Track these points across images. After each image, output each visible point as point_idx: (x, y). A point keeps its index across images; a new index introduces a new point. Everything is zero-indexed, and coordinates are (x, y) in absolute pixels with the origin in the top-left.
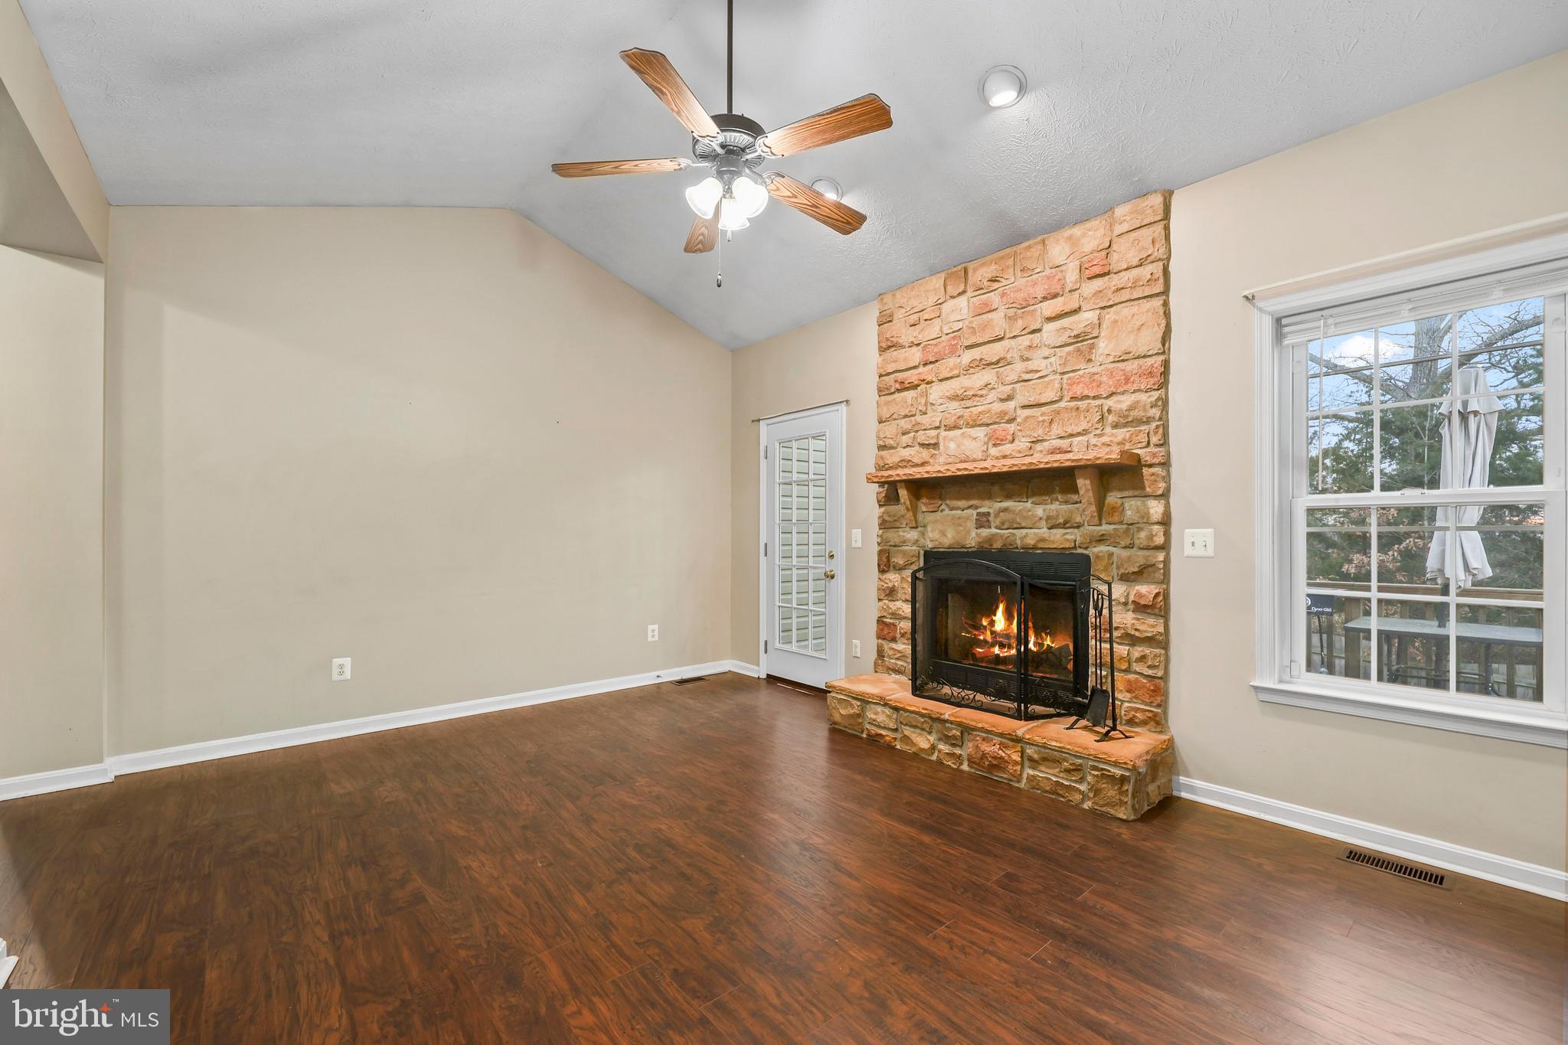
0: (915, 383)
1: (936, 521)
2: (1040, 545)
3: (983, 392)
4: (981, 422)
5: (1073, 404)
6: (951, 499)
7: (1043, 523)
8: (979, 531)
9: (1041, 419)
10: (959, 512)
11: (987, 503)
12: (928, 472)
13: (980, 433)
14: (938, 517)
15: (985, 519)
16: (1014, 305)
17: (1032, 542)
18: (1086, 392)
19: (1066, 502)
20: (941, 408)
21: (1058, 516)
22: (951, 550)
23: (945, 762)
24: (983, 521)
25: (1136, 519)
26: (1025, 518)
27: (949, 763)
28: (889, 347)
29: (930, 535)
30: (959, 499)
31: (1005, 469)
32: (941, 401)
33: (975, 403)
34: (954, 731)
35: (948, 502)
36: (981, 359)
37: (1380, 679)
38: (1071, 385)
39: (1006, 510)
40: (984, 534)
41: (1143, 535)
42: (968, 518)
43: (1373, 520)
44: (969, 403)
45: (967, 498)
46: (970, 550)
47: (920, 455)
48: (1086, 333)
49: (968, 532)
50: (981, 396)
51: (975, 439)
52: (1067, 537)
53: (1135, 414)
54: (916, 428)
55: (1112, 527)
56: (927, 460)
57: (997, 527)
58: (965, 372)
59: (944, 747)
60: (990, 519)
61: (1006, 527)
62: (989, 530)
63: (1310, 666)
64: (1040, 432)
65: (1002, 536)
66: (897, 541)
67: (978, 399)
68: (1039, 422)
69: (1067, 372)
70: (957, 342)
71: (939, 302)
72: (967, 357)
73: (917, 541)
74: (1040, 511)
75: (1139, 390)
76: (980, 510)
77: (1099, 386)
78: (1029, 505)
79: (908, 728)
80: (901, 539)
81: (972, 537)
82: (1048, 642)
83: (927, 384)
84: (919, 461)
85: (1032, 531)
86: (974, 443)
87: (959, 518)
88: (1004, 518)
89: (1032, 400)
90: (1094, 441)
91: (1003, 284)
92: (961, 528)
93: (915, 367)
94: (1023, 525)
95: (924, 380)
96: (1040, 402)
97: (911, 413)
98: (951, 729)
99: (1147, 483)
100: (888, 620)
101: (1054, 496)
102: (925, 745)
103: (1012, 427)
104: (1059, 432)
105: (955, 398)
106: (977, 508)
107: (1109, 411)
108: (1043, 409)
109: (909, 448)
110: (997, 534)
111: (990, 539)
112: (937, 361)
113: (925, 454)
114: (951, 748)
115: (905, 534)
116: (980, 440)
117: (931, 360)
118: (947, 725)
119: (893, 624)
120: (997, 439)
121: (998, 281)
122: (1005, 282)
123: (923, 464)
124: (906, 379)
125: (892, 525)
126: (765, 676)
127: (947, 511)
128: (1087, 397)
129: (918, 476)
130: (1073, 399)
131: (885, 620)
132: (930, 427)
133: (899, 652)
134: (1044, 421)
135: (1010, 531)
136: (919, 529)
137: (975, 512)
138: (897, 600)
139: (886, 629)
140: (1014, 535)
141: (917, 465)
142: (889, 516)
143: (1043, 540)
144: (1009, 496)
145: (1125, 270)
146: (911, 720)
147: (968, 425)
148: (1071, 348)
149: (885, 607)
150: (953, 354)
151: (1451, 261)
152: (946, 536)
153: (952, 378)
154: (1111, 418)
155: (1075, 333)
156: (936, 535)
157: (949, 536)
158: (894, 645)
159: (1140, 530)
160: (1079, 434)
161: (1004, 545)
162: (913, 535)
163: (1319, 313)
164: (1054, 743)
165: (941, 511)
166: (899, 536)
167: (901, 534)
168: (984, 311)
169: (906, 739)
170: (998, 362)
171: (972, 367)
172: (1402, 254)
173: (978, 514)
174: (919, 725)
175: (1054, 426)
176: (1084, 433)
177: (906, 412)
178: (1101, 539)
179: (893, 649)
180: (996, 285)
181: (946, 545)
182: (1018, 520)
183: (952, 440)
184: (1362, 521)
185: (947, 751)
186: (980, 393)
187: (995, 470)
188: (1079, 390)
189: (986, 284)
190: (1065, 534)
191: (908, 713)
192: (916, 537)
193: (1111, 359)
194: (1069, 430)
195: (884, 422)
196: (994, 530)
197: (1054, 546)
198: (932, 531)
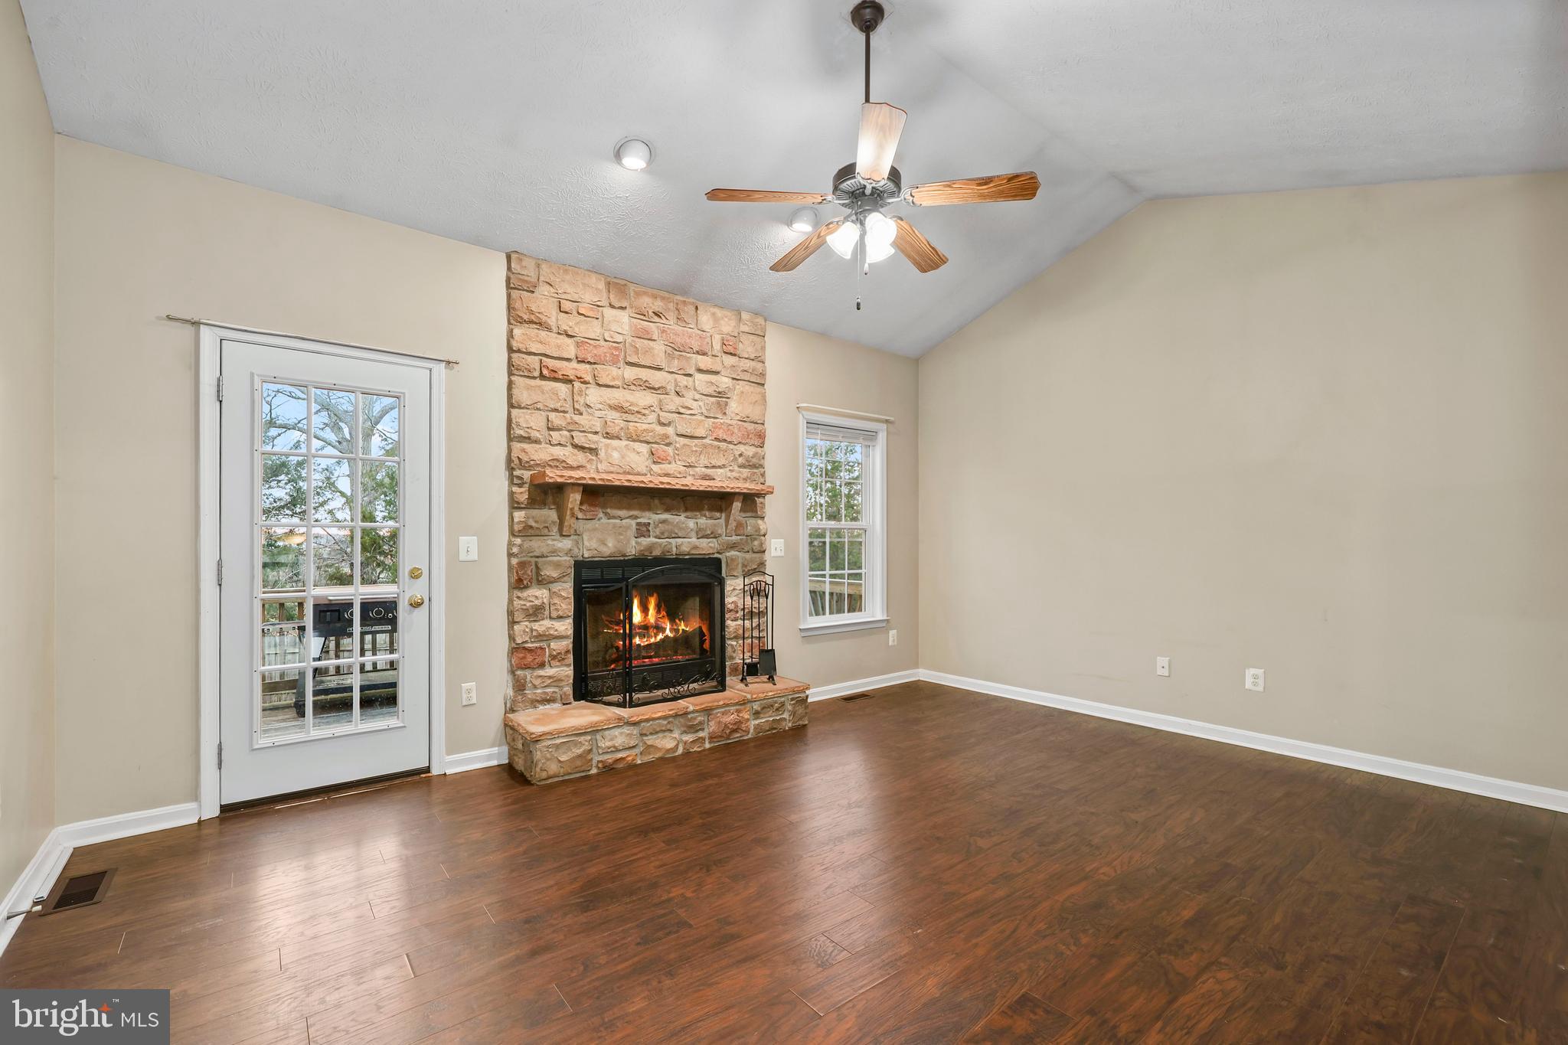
0: (572, 377)
1: (595, 529)
2: (693, 552)
3: (646, 412)
4: (644, 439)
5: (716, 443)
6: (611, 508)
7: (693, 534)
8: (639, 540)
9: (694, 449)
10: (618, 521)
11: (647, 514)
12: (629, 481)
13: (644, 449)
14: (597, 525)
15: (645, 529)
16: (673, 345)
17: (687, 550)
18: (725, 437)
19: (711, 518)
20: (598, 414)
21: (706, 528)
22: (612, 559)
23: (691, 750)
24: (643, 530)
25: (753, 532)
26: (681, 529)
27: (695, 749)
28: (532, 322)
29: (586, 543)
30: (620, 508)
31: (701, 489)
32: (601, 406)
33: (636, 420)
34: (699, 718)
35: (609, 510)
36: (646, 381)
37: (831, 613)
38: (714, 428)
39: (664, 522)
40: (644, 543)
41: (756, 543)
42: (628, 527)
43: (828, 534)
44: (630, 417)
45: (629, 508)
46: (630, 558)
47: (574, 457)
48: (725, 393)
49: (628, 541)
50: (644, 415)
51: (638, 453)
52: (710, 544)
53: (754, 460)
54: (572, 428)
55: (739, 537)
56: (584, 464)
57: (656, 537)
58: (625, 386)
59: (689, 738)
60: (650, 529)
61: (666, 535)
62: (648, 539)
63: (811, 615)
64: (693, 459)
65: (660, 545)
66: (545, 550)
67: (640, 416)
68: (693, 451)
69: (710, 417)
70: (619, 355)
71: (598, 303)
72: (630, 373)
73: (570, 550)
74: (691, 524)
75: (753, 445)
76: (639, 520)
77: (732, 435)
78: (682, 518)
79: (650, 737)
80: (550, 549)
81: (633, 547)
82: (682, 627)
83: (582, 383)
84: (575, 464)
85: (685, 539)
86: (637, 457)
87: (621, 527)
88: (663, 529)
89: (689, 431)
90: (729, 474)
91: (662, 322)
92: (622, 537)
93: (568, 360)
94: (680, 535)
95: (581, 378)
96: (695, 435)
97: (562, 409)
98: (695, 718)
99: (758, 509)
100: (530, 645)
101: (704, 512)
102: (670, 744)
103: (670, 450)
104: (706, 462)
105: (619, 408)
106: (636, 517)
107: (741, 455)
108: (696, 441)
109: (559, 447)
110: (656, 543)
111: (650, 548)
112: (595, 363)
113: (580, 458)
114: (694, 735)
115: (555, 542)
116: (644, 455)
117: (589, 360)
118: (689, 716)
119: (541, 648)
120: (659, 457)
121: (660, 317)
122: (664, 321)
123: (579, 467)
124: (560, 369)
125: (538, 532)
126: (216, 812)
127: (604, 520)
128: (725, 441)
129: (617, 483)
130: (716, 439)
131: (526, 645)
132: (590, 430)
133: (550, 677)
134: (696, 451)
135: (667, 540)
136: (572, 537)
137: (633, 523)
138: (543, 619)
139: (528, 655)
140: (670, 543)
141: (572, 468)
142: (536, 522)
143: (696, 547)
144: (668, 510)
145: (746, 358)
146: (655, 727)
147: (630, 438)
148: (713, 399)
149: (527, 630)
150: (614, 364)
151: (844, 419)
152: (606, 545)
153: (612, 387)
154: (741, 460)
155: (720, 390)
156: (594, 544)
157: (610, 545)
158: (541, 672)
159: (755, 539)
160: (720, 467)
161: (663, 553)
162: (566, 544)
163: (817, 426)
164: (770, 694)
165: (599, 520)
166: (548, 545)
167: (550, 542)
168: (644, 337)
169: (649, 748)
170: (659, 388)
171: (635, 385)
172: (852, 412)
173: (638, 524)
174: (663, 729)
175: (702, 457)
176: (723, 467)
177: (558, 406)
178: (733, 546)
179: (541, 676)
180: (656, 319)
181: (608, 554)
182: (676, 531)
183: (616, 449)
184: (823, 536)
185: (692, 740)
186: (644, 411)
187: (693, 488)
188: (721, 435)
189: (651, 313)
190: (709, 543)
191: (651, 722)
192: (569, 547)
193: (738, 418)
194: (714, 462)
195: (523, 408)
196: (652, 540)
197: (704, 552)
198: (590, 539)
